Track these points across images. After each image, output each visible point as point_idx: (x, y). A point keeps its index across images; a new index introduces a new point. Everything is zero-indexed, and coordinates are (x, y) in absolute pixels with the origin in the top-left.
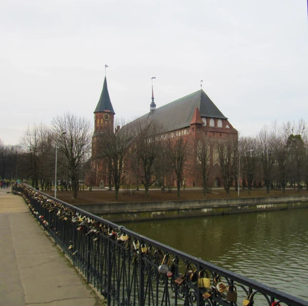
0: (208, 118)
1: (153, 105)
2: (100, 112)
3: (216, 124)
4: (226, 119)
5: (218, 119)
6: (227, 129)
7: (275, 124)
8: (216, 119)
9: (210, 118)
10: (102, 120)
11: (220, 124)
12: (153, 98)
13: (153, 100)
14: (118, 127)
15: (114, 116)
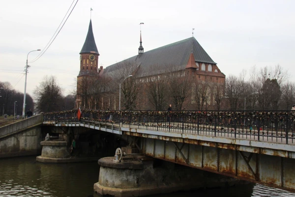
0: (200, 63)
1: (141, 48)
2: (85, 53)
3: (206, 68)
4: (215, 64)
5: (209, 64)
6: (216, 73)
7: (254, 69)
8: (206, 64)
9: (202, 63)
10: (88, 60)
11: (210, 68)
12: (141, 43)
13: (141, 44)
14: (101, 67)
15: (99, 56)
